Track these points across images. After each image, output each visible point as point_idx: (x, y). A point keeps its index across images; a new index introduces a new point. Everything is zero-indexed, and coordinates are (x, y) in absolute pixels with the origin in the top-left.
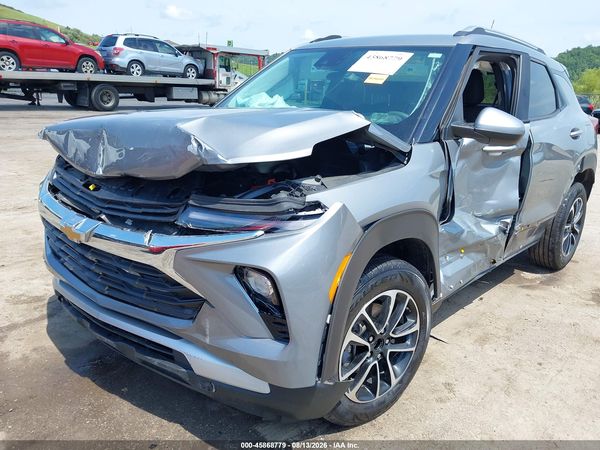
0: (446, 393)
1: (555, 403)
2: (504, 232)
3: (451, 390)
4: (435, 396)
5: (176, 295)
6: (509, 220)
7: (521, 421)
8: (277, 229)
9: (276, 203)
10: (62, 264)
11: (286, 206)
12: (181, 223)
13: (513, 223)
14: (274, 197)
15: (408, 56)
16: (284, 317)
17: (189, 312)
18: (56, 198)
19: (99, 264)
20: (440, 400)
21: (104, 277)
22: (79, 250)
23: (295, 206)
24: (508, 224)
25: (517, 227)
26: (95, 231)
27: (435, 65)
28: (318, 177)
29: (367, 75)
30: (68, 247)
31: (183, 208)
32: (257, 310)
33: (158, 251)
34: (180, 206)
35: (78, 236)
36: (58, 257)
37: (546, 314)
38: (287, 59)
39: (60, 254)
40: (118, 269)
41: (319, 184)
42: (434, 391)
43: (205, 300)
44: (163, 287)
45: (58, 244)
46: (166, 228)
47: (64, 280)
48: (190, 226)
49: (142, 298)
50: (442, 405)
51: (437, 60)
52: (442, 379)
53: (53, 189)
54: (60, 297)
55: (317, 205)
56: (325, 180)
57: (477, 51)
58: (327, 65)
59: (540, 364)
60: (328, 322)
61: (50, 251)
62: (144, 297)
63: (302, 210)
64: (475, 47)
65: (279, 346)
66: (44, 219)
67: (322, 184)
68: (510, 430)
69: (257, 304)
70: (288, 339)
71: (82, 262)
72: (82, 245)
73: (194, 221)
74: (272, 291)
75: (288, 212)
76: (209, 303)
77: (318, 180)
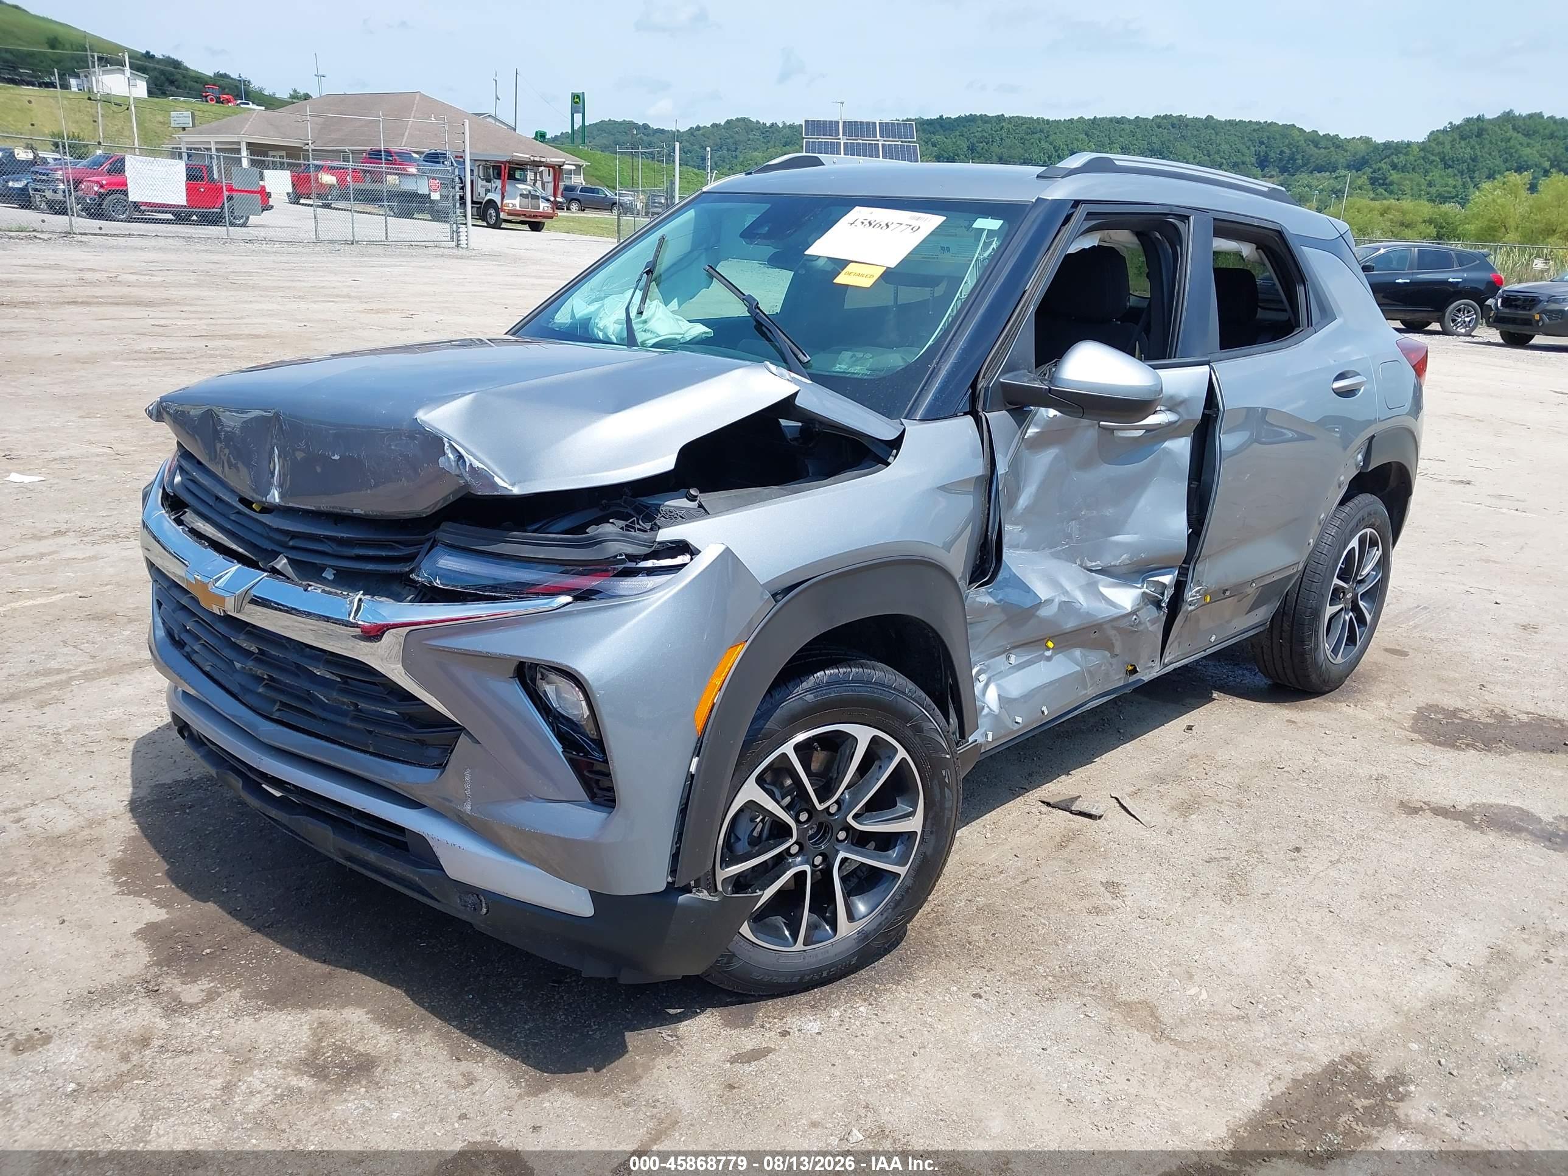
0: (1108, 899)
1: (1317, 916)
2: (1158, 604)
3: (1116, 895)
4: (1087, 903)
5: (410, 719)
6: (1167, 579)
7: (1248, 943)
8: (597, 592)
9: (595, 542)
10: (188, 657)
11: (615, 548)
12: (421, 577)
13: (1180, 586)
14: (592, 531)
15: (931, 222)
16: (606, 761)
17: (434, 752)
18: (179, 522)
19: (261, 658)
20: (1097, 911)
21: (272, 684)
22: (221, 628)
23: (631, 549)
24: (1164, 586)
25: (1191, 594)
26: (253, 592)
27: (987, 245)
28: (693, 492)
29: (843, 264)
30: (200, 622)
31: (427, 546)
32: (559, 748)
33: (374, 634)
34: (422, 543)
35: (221, 600)
36: (179, 644)
37: (1322, 760)
38: (691, 214)
39: (185, 637)
40: (298, 666)
41: (694, 505)
42: (1084, 895)
43: (461, 729)
44: (384, 702)
45: (181, 616)
46: (396, 588)
47: (192, 692)
48: (438, 583)
49: (344, 726)
50: (1098, 920)
51: (991, 233)
52: (1101, 876)
53: (174, 503)
54: (183, 728)
55: (683, 547)
56: (706, 498)
57: (1081, 211)
58: (767, 236)
59: (1297, 850)
60: (693, 769)
61: (161, 633)
62: (348, 723)
63: (646, 557)
64: (1077, 203)
65: (596, 816)
66: (151, 565)
67: (701, 506)
68: (1224, 959)
69: (560, 736)
70: (614, 801)
71: (227, 653)
72: (230, 620)
73: (446, 574)
74: (586, 713)
75: (613, 560)
76: (468, 734)
77: (692, 499)
